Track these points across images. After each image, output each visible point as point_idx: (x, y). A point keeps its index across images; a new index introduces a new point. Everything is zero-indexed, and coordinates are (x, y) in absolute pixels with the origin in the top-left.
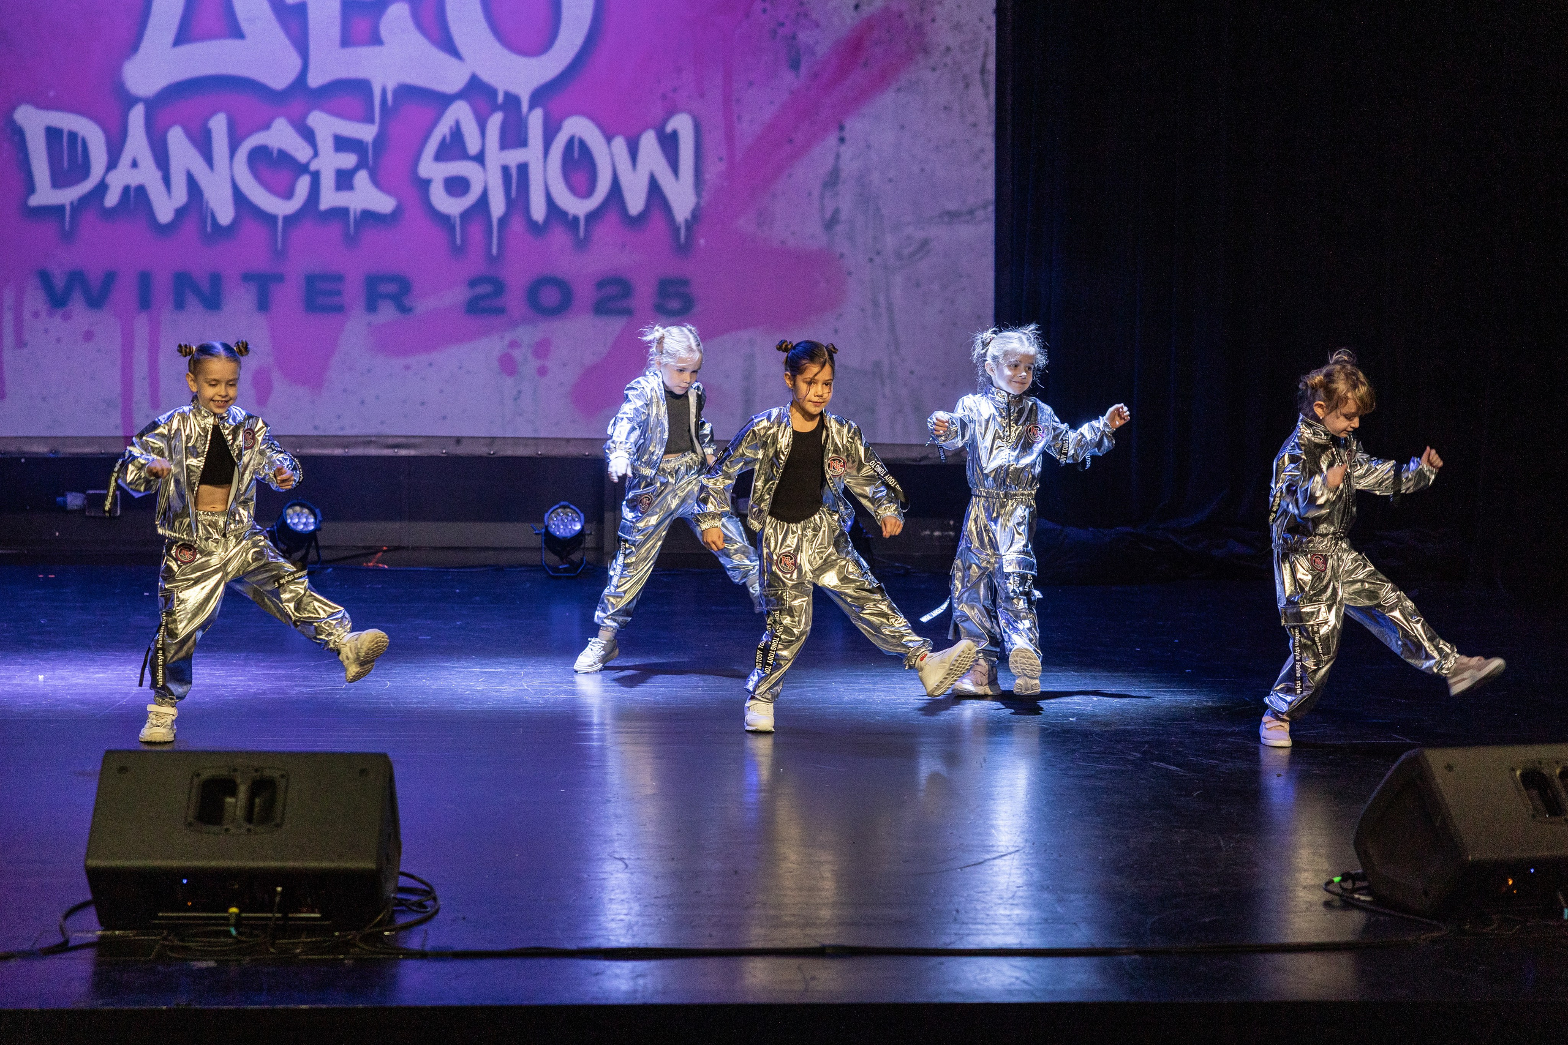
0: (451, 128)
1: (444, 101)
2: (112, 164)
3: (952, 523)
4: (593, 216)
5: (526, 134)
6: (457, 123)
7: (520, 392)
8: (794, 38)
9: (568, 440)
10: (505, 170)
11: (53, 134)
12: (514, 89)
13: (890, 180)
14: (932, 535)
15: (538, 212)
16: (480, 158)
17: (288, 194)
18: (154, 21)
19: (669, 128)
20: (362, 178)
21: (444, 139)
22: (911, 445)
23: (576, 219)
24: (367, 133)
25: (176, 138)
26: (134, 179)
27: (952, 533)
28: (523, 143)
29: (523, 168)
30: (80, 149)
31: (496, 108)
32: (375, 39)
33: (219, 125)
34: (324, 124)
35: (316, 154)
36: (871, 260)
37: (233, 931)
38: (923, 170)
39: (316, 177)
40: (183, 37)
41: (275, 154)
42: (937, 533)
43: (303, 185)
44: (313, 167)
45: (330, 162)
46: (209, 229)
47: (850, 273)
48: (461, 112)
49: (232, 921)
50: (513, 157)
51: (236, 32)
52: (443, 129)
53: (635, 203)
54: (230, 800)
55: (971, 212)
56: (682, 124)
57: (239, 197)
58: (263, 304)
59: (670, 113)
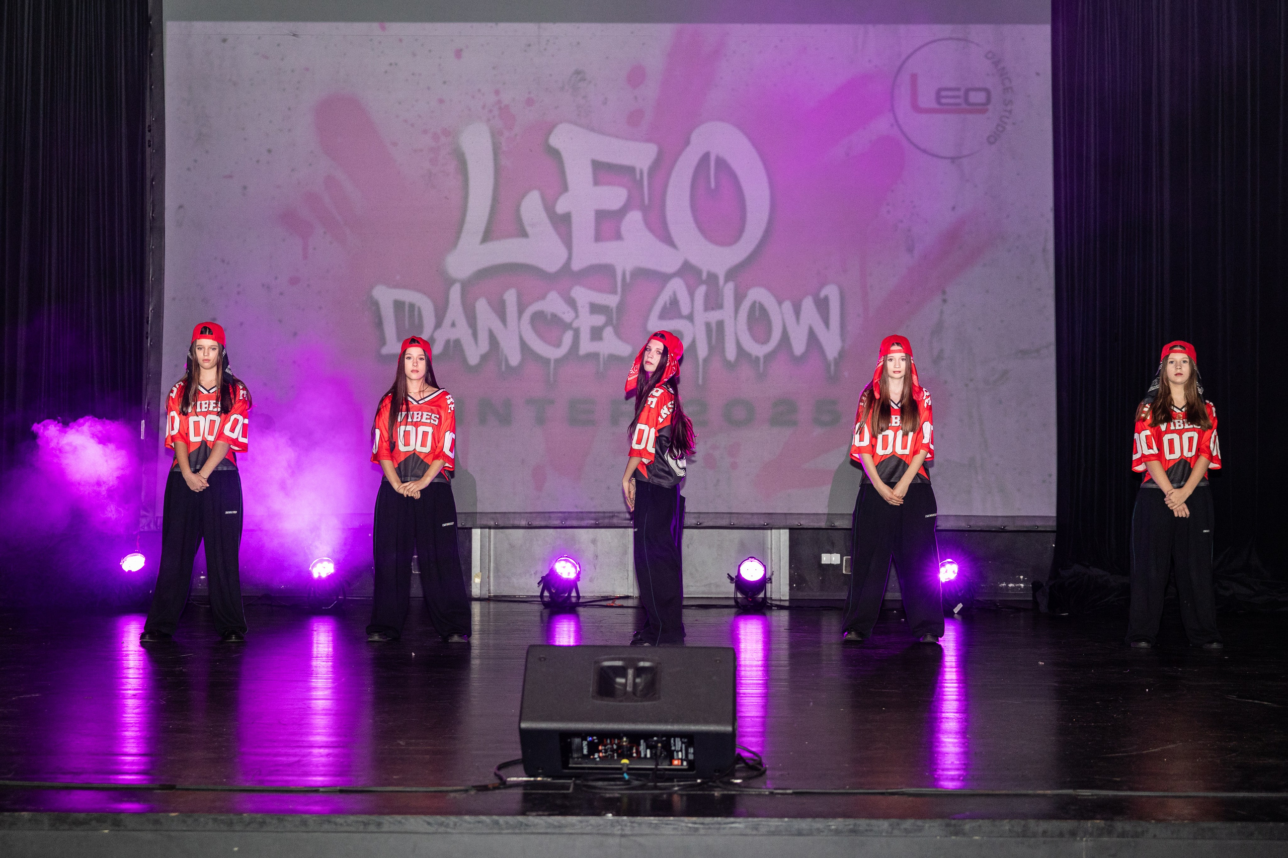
0: (670, 297)
1: (665, 278)
2: (438, 325)
3: (1022, 577)
4: (769, 357)
5: (722, 300)
6: (675, 294)
7: (718, 481)
8: (909, 230)
9: (752, 514)
10: (708, 325)
11: (399, 305)
12: (714, 270)
13: (980, 329)
14: (1007, 586)
15: (731, 353)
16: (690, 318)
17: (558, 345)
18: (467, 227)
19: (822, 294)
20: (608, 332)
21: (665, 303)
22: (998, 516)
23: (757, 358)
24: (612, 301)
25: (482, 307)
26: (453, 335)
27: (1022, 585)
28: (720, 307)
29: (720, 324)
30: (416, 313)
31: (701, 282)
32: (618, 236)
33: (510, 297)
34: (583, 295)
35: (577, 316)
36: (967, 385)
37: (626, 776)
38: (1002, 321)
39: (577, 332)
40: (488, 236)
41: (549, 317)
42: (1011, 585)
43: (568, 338)
44: (575, 325)
45: (587, 321)
46: (503, 368)
47: (951, 395)
48: (677, 286)
49: (625, 769)
50: (714, 316)
51: (524, 234)
52: (664, 298)
53: (799, 346)
54: (620, 680)
55: (1038, 351)
56: (831, 292)
57: (524, 346)
58: (541, 420)
59: (823, 285)
